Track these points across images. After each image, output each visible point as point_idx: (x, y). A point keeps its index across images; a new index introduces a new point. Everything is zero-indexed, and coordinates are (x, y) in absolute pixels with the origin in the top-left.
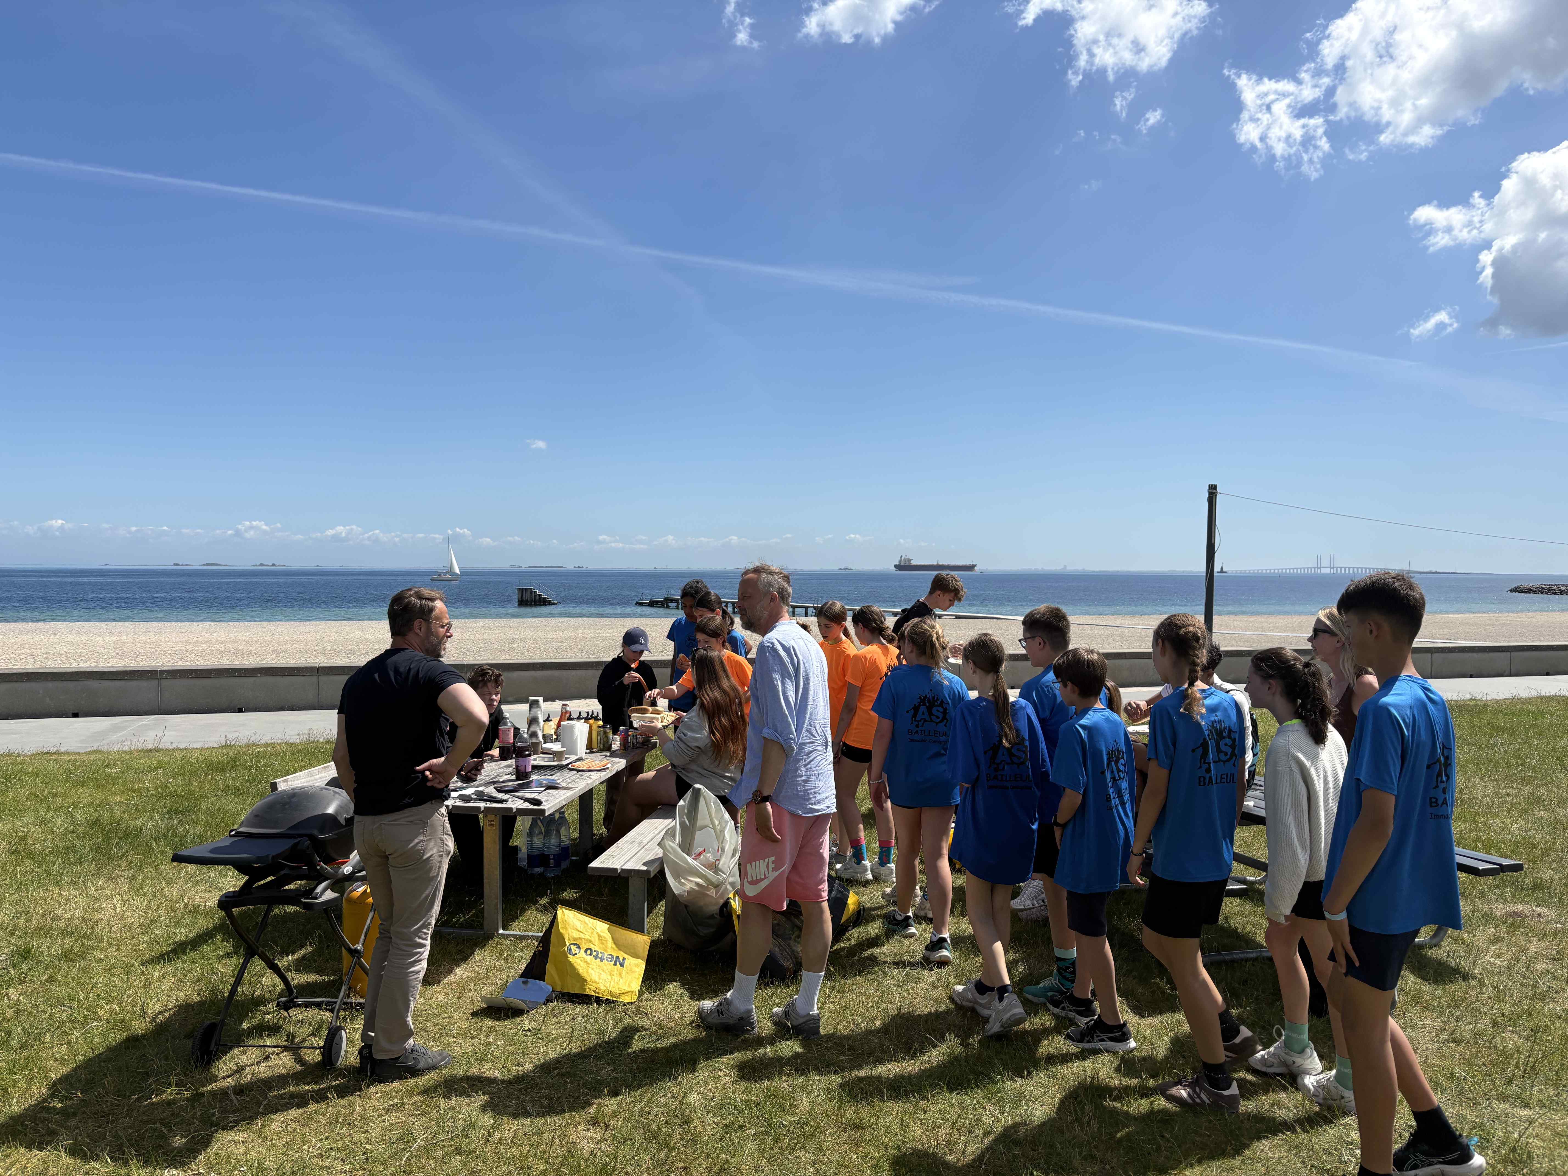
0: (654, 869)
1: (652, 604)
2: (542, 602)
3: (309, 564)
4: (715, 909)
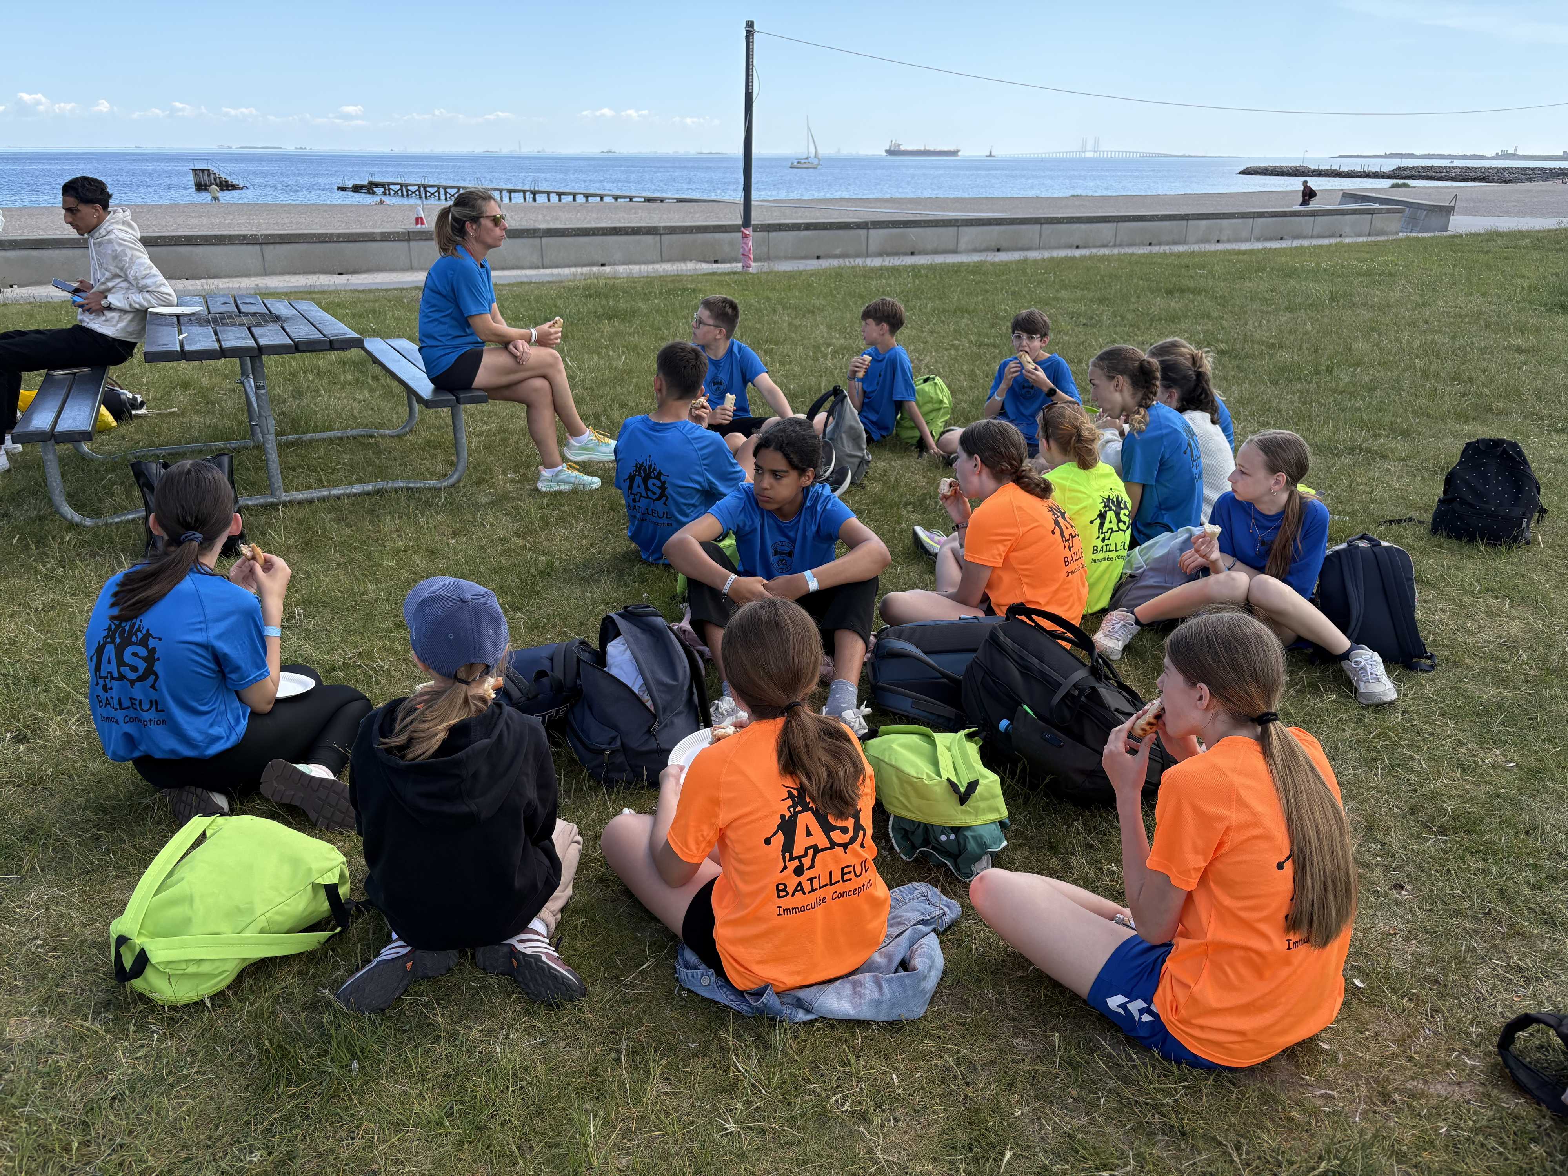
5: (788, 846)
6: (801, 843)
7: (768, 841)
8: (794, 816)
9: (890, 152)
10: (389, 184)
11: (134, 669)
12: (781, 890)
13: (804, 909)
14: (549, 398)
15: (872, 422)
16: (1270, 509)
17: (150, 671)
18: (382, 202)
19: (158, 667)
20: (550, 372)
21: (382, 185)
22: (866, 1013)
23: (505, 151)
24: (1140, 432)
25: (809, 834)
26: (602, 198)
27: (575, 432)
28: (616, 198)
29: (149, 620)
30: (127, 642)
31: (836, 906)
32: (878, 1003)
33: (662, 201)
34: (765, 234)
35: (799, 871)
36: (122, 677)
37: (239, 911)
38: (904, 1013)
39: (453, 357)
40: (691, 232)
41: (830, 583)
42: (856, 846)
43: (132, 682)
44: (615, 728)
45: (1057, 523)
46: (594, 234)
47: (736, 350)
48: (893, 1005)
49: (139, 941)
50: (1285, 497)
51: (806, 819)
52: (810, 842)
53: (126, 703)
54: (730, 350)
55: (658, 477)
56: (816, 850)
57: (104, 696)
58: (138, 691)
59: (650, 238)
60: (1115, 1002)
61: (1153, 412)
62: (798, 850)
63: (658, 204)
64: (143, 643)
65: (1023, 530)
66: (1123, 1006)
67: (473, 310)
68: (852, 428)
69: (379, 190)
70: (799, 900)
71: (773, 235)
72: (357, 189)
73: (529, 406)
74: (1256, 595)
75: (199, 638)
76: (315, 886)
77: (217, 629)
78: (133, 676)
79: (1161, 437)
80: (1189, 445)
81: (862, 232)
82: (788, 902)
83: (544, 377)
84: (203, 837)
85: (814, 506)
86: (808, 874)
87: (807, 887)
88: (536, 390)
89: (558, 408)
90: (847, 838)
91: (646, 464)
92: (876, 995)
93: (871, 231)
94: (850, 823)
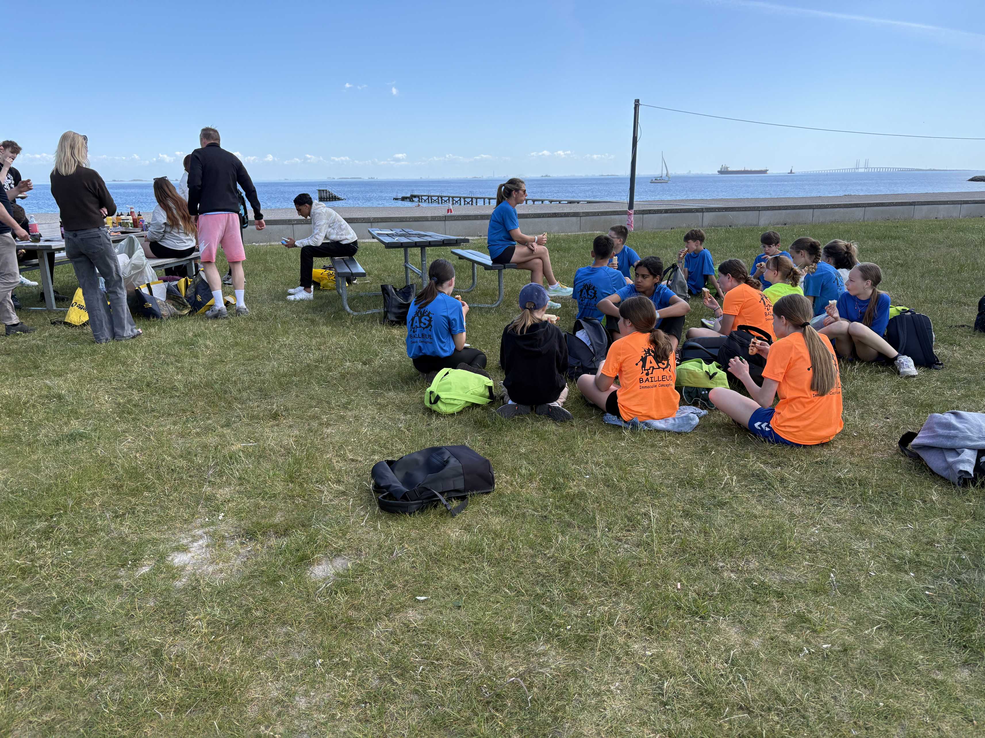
5: (644, 366)
6: (648, 366)
7: (637, 364)
8: (646, 357)
9: (721, 172)
10: (422, 196)
11: (425, 324)
12: (641, 380)
13: (648, 387)
14: (541, 268)
15: (692, 285)
16: (863, 298)
17: (430, 324)
18: (419, 205)
19: (432, 323)
20: (543, 256)
21: (418, 197)
22: (670, 428)
23: (485, 177)
24: (812, 273)
25: (651, 363)
26: (542, 202)
27: (551, 283)
28: (551, 202)
29: (429, 308)
30: (423, 315)
31: (660, 389)
32: (674, 425)
33: (578, 202)
34: (641, 216)
35: (647, 374)
36: (420, 327)
37: (465, 388)
38: (683, 429)
39: (503, 249)
40: (598, 215)
41: (665, 315)
42: (667, 369)
43: (424, 328)
44: (579, 359)
45: (762, 299)
46: (543, 217)
47: (626, 250)
48: (679, 426)
49: (436, 393)
50: (870, 292)
51: (650, 358)
52: (651, 365)
53: (420, 336)
54: (623, 250)
55: (593, 289)
56: (653, 368)
57: (413, 334)
58: (425, 332)
59: (574, 219)
60: (757, 425)
61: (819, 265)
62: (647, 367)
63: (576, 204)
64: (428, 315)
65: (746, 299)
66: (760, 426)
67: (511, 227)
68: (681, 282)
69: (416, 199)
70: (647, 384)
71: (646, 216)
72: (404, 199)
73: (533, 271)
74: (852, 330)
75: (445, 314)
76: (486, 386)
77: (450, 312)
78: (424, 326)
79: (822, 275)
80: (836, 279)
81: (700, 214)
82: (644, 384)
83: (540, 258)
84: (448, 373)
85: (659, 292)
86: (650, 376)
87: (650, 380)
88: (537, 264)
89: (545, 273)
90: (664, 366)
91: (588, 284)
92: (673, 422)
93: (705, 214)
94: (666, 362)
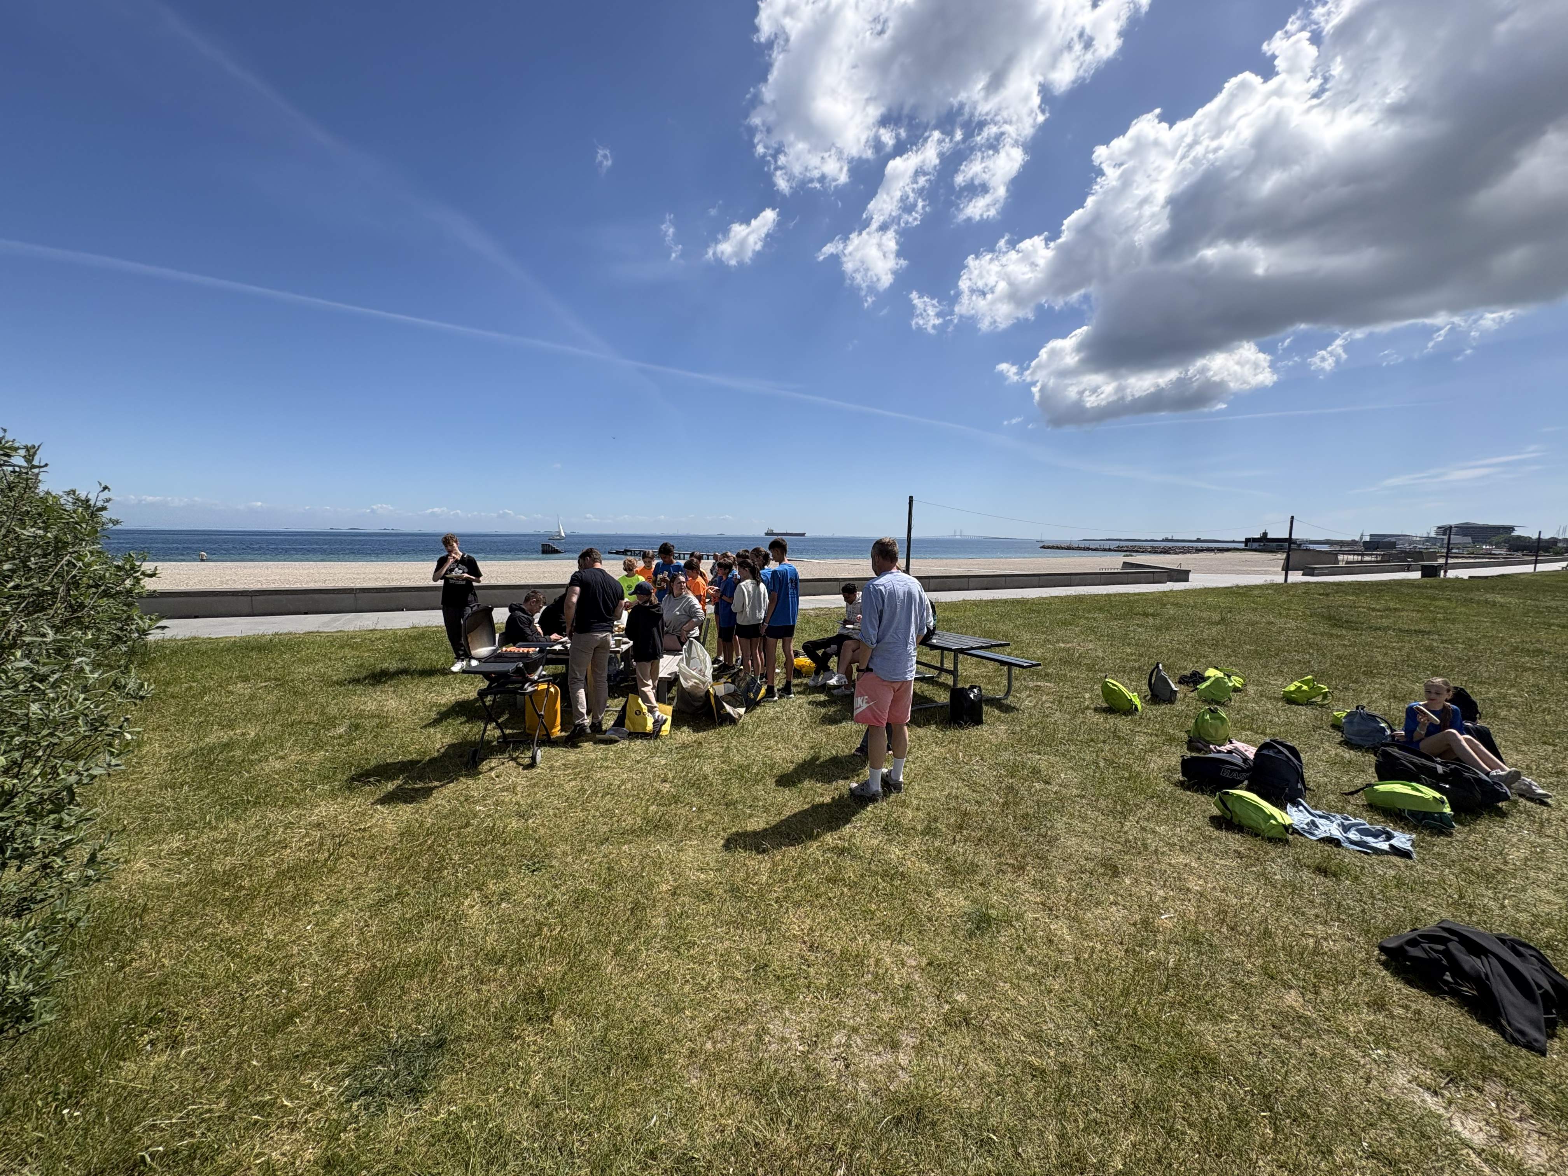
0: (673, 676)
1: (618, 553)
2: (556, 552)
3: (416, 529)
4: (703, 694)
9: (767, 534)
